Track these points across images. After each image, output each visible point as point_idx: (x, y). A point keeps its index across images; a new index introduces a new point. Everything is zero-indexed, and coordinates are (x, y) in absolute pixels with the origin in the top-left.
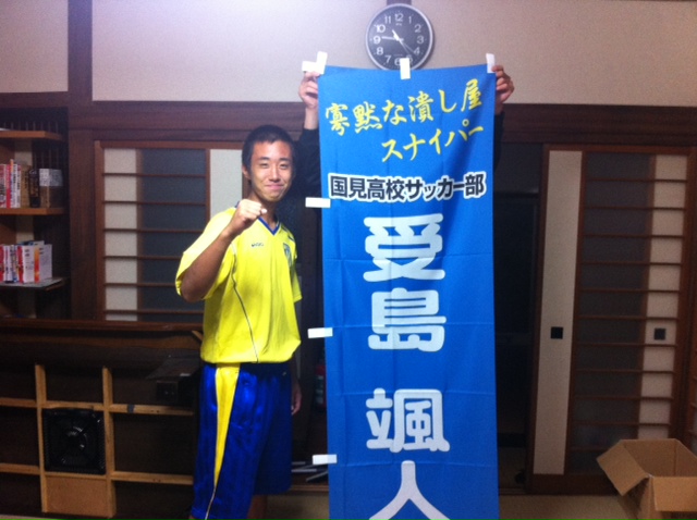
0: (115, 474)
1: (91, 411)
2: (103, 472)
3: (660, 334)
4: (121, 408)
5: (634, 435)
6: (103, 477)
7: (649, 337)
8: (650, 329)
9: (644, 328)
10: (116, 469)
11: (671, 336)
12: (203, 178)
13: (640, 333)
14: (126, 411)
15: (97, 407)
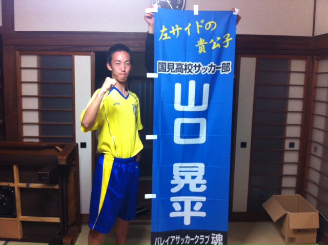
0: (21, 218)
1: (8, 187)
2: (15, 217)
3: (292, 145)
4: (24, 185)
5: (280, 193)
6: (16, 219)
7: (287, 147)
8: (287, 143)
9: (284, 143)
10: (22, 215)
11: (297, 146)
12: (71, 70)
13: (283, 145)
14: (26, 187)
15: (11, 185)
